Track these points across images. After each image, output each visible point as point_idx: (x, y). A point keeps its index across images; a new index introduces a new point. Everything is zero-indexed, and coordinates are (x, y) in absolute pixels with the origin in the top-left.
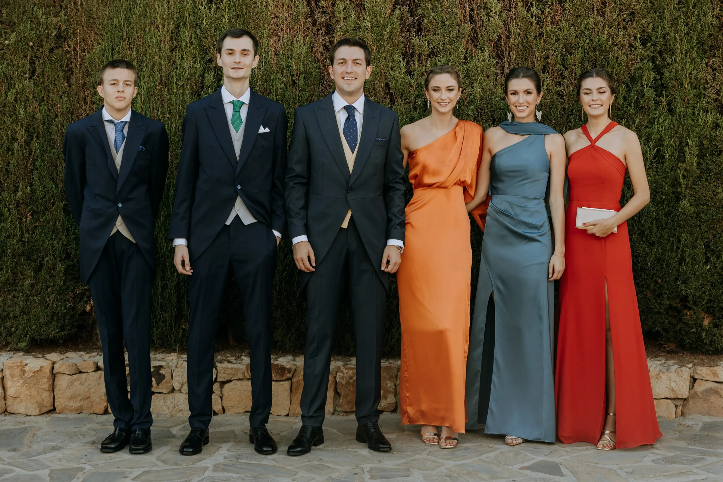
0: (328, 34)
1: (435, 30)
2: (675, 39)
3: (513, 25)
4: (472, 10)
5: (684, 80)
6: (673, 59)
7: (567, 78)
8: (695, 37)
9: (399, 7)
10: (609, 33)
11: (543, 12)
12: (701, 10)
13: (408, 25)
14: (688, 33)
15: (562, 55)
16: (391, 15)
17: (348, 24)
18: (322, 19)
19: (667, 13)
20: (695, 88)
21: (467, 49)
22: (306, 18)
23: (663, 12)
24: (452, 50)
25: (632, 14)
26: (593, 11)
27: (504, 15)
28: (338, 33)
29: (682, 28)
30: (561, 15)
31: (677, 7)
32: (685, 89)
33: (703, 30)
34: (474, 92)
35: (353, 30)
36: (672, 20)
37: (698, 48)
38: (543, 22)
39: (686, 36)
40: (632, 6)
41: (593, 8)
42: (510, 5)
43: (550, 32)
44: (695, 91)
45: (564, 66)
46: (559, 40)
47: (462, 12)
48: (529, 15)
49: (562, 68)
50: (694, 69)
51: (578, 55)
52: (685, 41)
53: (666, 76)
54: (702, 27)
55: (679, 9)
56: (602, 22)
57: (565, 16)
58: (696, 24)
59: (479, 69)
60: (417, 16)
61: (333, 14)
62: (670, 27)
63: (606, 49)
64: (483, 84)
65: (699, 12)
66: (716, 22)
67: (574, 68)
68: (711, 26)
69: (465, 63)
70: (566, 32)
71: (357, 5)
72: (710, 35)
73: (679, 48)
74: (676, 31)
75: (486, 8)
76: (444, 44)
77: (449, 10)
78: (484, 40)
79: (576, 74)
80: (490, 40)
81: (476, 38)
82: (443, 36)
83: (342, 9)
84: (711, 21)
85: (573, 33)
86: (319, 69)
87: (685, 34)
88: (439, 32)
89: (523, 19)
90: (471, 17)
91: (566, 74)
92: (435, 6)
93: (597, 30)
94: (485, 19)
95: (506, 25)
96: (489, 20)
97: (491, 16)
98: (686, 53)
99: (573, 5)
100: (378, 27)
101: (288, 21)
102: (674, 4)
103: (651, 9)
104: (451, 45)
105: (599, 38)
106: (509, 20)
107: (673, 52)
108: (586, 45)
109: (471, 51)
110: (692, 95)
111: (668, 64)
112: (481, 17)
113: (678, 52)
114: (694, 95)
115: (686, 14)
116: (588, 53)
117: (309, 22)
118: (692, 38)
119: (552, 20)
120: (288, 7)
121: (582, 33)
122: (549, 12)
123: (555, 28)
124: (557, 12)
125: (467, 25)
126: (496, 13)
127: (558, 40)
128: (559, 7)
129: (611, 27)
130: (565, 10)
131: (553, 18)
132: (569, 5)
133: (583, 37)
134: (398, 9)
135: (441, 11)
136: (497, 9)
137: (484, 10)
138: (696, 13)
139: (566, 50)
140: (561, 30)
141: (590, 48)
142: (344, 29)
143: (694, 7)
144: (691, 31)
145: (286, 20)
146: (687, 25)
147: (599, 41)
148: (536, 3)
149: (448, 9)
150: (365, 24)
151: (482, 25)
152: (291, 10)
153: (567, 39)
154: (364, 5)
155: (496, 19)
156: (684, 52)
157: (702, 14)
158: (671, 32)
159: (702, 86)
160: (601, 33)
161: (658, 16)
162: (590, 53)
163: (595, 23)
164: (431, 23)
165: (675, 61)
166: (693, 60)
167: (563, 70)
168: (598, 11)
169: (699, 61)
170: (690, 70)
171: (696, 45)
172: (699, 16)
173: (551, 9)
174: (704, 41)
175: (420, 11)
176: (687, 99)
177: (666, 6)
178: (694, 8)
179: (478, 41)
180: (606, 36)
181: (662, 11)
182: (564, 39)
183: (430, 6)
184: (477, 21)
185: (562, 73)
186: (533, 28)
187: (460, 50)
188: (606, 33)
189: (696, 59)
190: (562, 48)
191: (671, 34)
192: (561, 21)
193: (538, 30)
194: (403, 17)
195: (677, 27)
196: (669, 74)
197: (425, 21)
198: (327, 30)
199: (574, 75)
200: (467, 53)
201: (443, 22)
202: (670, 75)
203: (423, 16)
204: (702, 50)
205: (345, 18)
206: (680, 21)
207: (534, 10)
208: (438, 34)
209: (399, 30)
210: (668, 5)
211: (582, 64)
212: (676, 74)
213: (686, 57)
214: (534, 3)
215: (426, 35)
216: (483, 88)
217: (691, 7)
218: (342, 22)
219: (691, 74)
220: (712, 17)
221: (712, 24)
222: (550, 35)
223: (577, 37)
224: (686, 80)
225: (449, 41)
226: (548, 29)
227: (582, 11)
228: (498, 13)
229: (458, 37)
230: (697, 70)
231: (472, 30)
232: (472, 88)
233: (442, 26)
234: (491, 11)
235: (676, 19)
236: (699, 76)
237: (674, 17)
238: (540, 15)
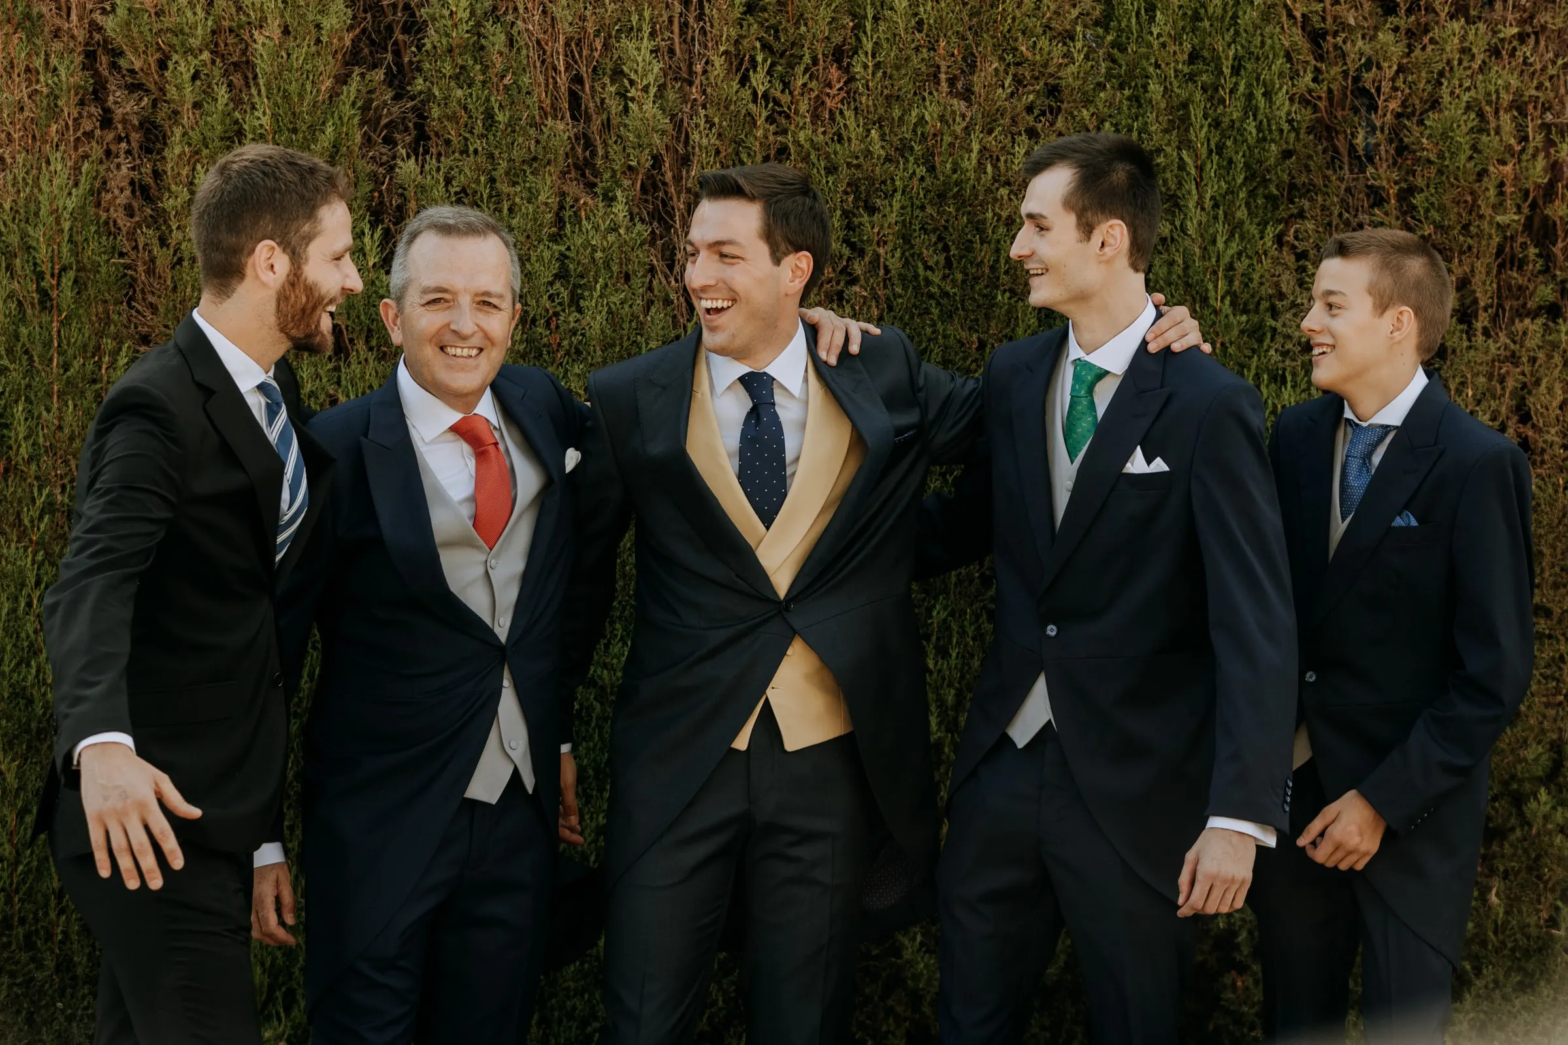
0: (149, 151)
1: (466, 139)
2: (1182, 166)
3: (697, 125)
4: (578, 79)
5: (1211, 286)
6: (1178, 223)
7: (862, 282)
8: (1239, 159)
9: (357, 70)
10: (984, 149)
11: (786, 85)
12: (1258, 79)
13: (386, 126)
14: (1220, 149)
15: (846, 214)
16: (334, 95)
17: (206, 123)
18: (126, 106)
19: (1155, 89)
20: (1245, 311)
21: (563, 195)
22: (82, 103)
23: (1145, 87)
24: (517, 200)
25: (1053, 91)
26: (938, 83)
27: (671, 95)
28: (177, 150)
29: (1200, 133)
30: (843, 94)
31: (1186, 70)
32: (1216, 312)
33: (1264, 139)
34: (584, 323)
35: (222, 139)
36: (1170, 109)
37: (1252, 194)
38: (788, 117)
39: (1215, 158)
40: (1051, 70)
41: (936, 76)
42: (690, 65)
43: (807, 146)
44: (1244, 318)
45: (852, 246)
46: (836, 169)
47: (547, 85)
48: (746, 93)
49: (846, 251)
50: (1240, 254)
51: (892, 211)
52: (1211, 170)
53: (1157, 274)
54: (1259, 129)
55: (1191, 78)
56: (963, 116)
57: (851, 96)
58: (1242, 121)
59: (599, 255)
60: (413, 98)
61: (162, 90)
62: (1166, 131)
63: (976, 196)
64: (613, 299)
65: (1249, 85)
66: (1305, 116)
67: (881, 251)
68: (1286, 127)
69: (555, 238)
70: (855, 146)
71: (235, 64)
72: (1287, 154)
73: (1194, 192)
74: (1185, 143)
75: (617, 74)
76: (492, 180)
77: (506, 81)
78: (614, 171)
79: (887, 271)
80: (630, 168)
81: (589, 163)
82: (491, 156)
83: (187, 77)
84: (1288, 113)
85: (877, 149)
86: (122, 255)
87: (1210, 152)
88: (476, 144)
89: (727, 108)
90: (575, 99)
91: (858, 268)
92: (462, 67)
93: (948, 139)
94: (614, 105)
95: (678, 125)
96: (626, 110)
97: (633, 99)
98: (1216, 206)
99: (877, 66)
100: (295, 131)
101: (26, 113)
102: (1177, 62)
103: (1109, 76)
104: (515, 184)
105: (955, 163)
106: (687, 109)
107: (1177, 205)
108: (915, 182)
109: (577, 200)
110: (1236, 332)
111: (1163, 240)
112: (603, 101)
113: (1191, 204)
114: (1242, 332)
115: (1211, 90)
116: (923, 208)
117: (90, 116)
118: (1230, 161)
119: (816, 108)
120: (28, 70)
121: (904, 149)
122: (805, 85)
123: (824, 133)
124: (830, 86)
125: (561, 126)
126: (646, 89)
127: (832, 170)
128: (834, 73)
129: (990, 132)
130: (852, 79)
131: (819, 103)
132: (865, 67)
133: (907, 160)
134: (356, 77)
135: (484, 82)
136: (651, 78)
137: (613, 82)
138: (1242, 88)
139: (856, 199)
140: (840, 139)
141: (927, 191)
142: (195, 136)
143: (1236, 70)
144: (1229, 143)
145: (22, 109)
146: (1216, 124)
147: (955, 171)
148: (765, 60)
149: (503, 77)
150: (257, 123)
151: (607, 125)
152: (38, 81)
153: (858, 166)
154: (254, 66)
155: (648, 106)
156: (1208, 204)
157: (1259, 93)
158: (1169, 144)
159: (1265, 305)
160: (961, 148)
161: (1129, 99)
162: (928, 207)
163: (942, 118)
164: (453, 118)
165: (1184, 230)
166: (1235, 228)
167: (849, 259)
168: (952, 82)
169: (1254, 230)
170: (1226, 260)
171: (1244, 184)
172: (1250, 96)
173: (811, 78)
174: (1269, 172)
175: (419, 84)
176: (1223, 344)
177: (1151, 69)
178: (1238, 74)
179: (597, 173)
180: (974, 155)
181: (1140, 82)
182: (849, 165)
183: (448, 69)
184: (591, 111)
185: (847, 267)
186: (760, 133)
187: (542, 198)
188: (976, 147)
189: (1246, 226)
190: (846, 193)
191: (1168, 149)
192: (841, 113)
193: (771, 138)
194: (371, 100)
195: (1187, 130)
196: (1165, 269)
197: (436, 112)
198: (148, 140)
199: (882, 272)
200: (562, 207)
201: (489, 116)
202: (1170, 273)
203: (430, 96)
204: (1266, 197)
205: (197, 105)
206: (1196, 113)
207: (759, 80)
208: (476, 152)
209: (358, 138)
210: (1158, 66)
211: (906, 239)
212: (1186, 268)
213: (1216, 218)
214: (759, 58)
215: (439, 155)
216: (610, 312)
217: (1227, 71)
218: (187, 117)
219: (1230, 267)
220: (1291, 100)
221: (1290, 122)
222: (808, 154)
223: (888, 159)
224: (1216, 287)
225: (507, 173)
226: (802, 136)
227: (905, 84)
228: (653, 90)
229: (535, 159)
230: (1250, 258)
231: (577, 138)
232: (580, 310)
233: (488, 128)
234: (632, 82)
235: (1185, 105)
236: (1256, 276)
237: (1176, 102)
238: (778, 94)
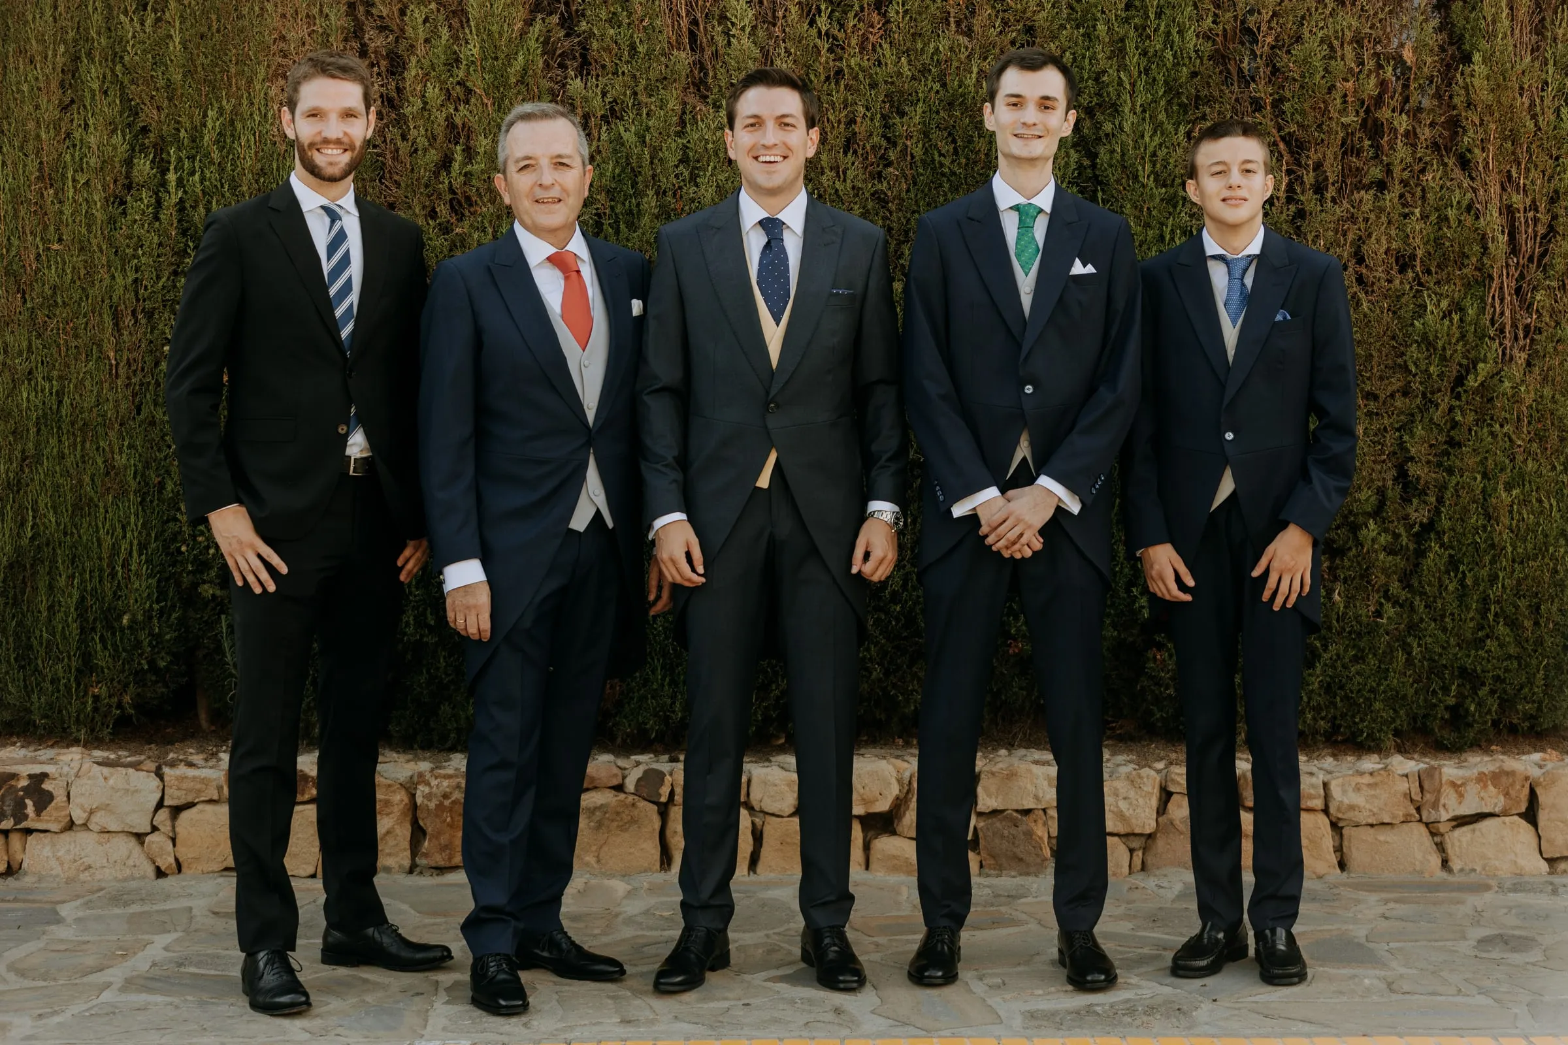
0: (393, 73)
1: (617, 64)
2: (1120, 83)
3: (779, 55)
4: (695, 22)
5: (1140, 168)
6: (1117, 123)
7: (895, 165)
8: (1160, 78)
9: (540, 16)
10: (980, 71)
11: (842, 26)
12: (1174, 21)
13: (560, 55)
14: (1147, 71)
15: (884, 117)
16: (523, 33)
17: (434, 53)
18: (377, 42)
19: (1101, 28)
20: (1164, 186)
21: (685, 104)
22: (346, 40)
23: (1094, 27)
24: (653, 107)
25: (1030, 30)
26: (948, 24)
27: (760, 33)
28: (413, 73)
29: (1133, 59)
30: (882, 32)
31: (1124, 15)
32: (1143, 186)
33: (1178, 64)
34: (700, 194)
35: (445, 65)
36: (1112, 42)
37: (1169, 102)
38: (843, 48)
39: (1144, 77)
40: (1029, 14)
41: (947, 20)
42: (774, 12)
43: (857, 69)
44: (1164, 190)
45: (888, 139)
46: (877, 85)
47: (673, 26)
48: (814, 32)
49: (884, 143)
50: (1161, 145)
51: (917, 114)
52: (1141, 85)
53: (1102, 160)
54: (1175, 56)
55: (1127, 20)
56: (967, 48)
57: (887, 34)
58: (1163, 51)
59: (710, 146)
60: (579, 36)
61: (403, 31)
62: (1109, 58)
63: (975, 105)
64: (720, 177)
65: (1167, 26)
66: (1207, 47)
67: (909, 143)
68: (1193, 55)
69: (679, 134)
70: (891, 69)
71: (453, 12)
72: (1194, 74)
73: (1129, 101)
74: (1122, 67)
75: (723, 18)
76: (635, 94)
77: (644, 24)
78: (720, 87)
79: (913, 157)
80: (732, 85)
81: (703, 82)
82: (634, 76)
83: (420, 21)
84: (1195, 46)
85: (906, 70)
86: (375, 147)
87: (1140, 73)
88: (625, 68)
89: (800, 42)
90: (693, 36)
91: (892, 155)
92: (614, 14)
93: (955, 64)
94: (720, 40)
95: (766, 55)
96: (729, 44)
97: (734, 36)
98: (1144, 111)
99: (906, 12)
100: (496, 59)
101: (307, 47)
102: (1117, 9)
103: (1069, 19)
104: (651, 96)
105: (961, 81)
106: (772, 42)
107: (1117, 111)
108: (933, 94)
109: (694, 108)
110: (1158, 200)
111: (1107, 135)
112: (712, 37)
113: (1127, 110)
114: (1162, 200)
115: (1141, 29)
116: (938, 113)
117: (352, 48)
118: (1154, 80)
119: (863, 43)
120: (308, 16)
121: (925, 71)
122: (855, 26)
123: (868, 60)
124: (872, 26)
125: (683, 55)
126: (743, 29)
127: (873, 86)
128: (875, 17)
129: (985, 59)
130: (888, 22)
131: (865, 39)
132: (897, 13)
133: (927, 79)
134: (539, 21)
135: (629, 24)
136: (747, 21)
137: (720, 24)
138: (1162, 28)
139: (891, 106)
140: (880, 64)
141: (941, 101)
142: (426, 62)
143: (1159, 15)
144: (1153, 67)
145: (304, 44)
146: (1145, 53)
147: (960, 87)
148: (827, 8)
149: (642, 21)
150: (469, 53)
151: (716, 55)
152: (315, 24)
153: (892, 83)
154: (467, 13)
155: (745, 41)
156: (1138, 109)
157: (1174, 31)
158: (1111, 67)
159: (1178, 181)
160: (965, 70)
161: (1083, 35)
162: (942, 112)
163: (951, 49)
164: (608, 50)
165: (1121, 128)
166: (1157, 127)
167: (886, 149)
168: (958, 24)
169: (1170, 128)
170: (1151, 149)
171: (1163, 95)
172: (1168, 34)
173: (859, 21)
174: (1181, 87)
175: (584, 26)
176: (1148, 209)
177: (1099, 15)
178: (1160, 18)
179: (708, 89)
180: (974, 75)
181: (1090, 24)
182: (886, 82)
183: (604, 15)
184: (704, 44)
185: (884, 154)
186: (823, 60)
187: (670, 106)
188: (975, 69)
189: (1165, 126)
190: (884, 102)
191: (1111, 71)
192: (881, 45)
193: (831, 63)
194: (550, 37)
195: (1124, 57)
196: (1108, 156)
197: (595, 45)
198: (392, 66)
199: (909, 158)
200: (684, 113)
201: (633, 47)
202: (1111, 158)
203: (591, 34)
204: (1179, 105)
205: (427, 41)
206: (1130, 46)
207: (823, 23)
208: (623, 73)
209: (541, 64)
210: (1103, 12)
211: (926, 134)
212: (1123, 155)
213: (1144, 119)
214: (823, 7)
215: (598, 76)
216: (718, 186)
217: (1152, 16)
218: (421, 50)
219: (1154, 154)
220: (1197, 36)
221: (1196, 52)
222: (857, 75)
223: (913, 78)
224: (1144, 168)
225: (645, 89)
226: (853, 62)
227: (925, 26)
228: (748, 30)
229: (665, 78)
230: (1167, 147)
231: (694, 63)
232: (697, 185)
233: (632, 57)
234: (733, 24)
235: (1122, 40)
236: (1172, 161)
237: (1116, 38)
238: (836, 32)
